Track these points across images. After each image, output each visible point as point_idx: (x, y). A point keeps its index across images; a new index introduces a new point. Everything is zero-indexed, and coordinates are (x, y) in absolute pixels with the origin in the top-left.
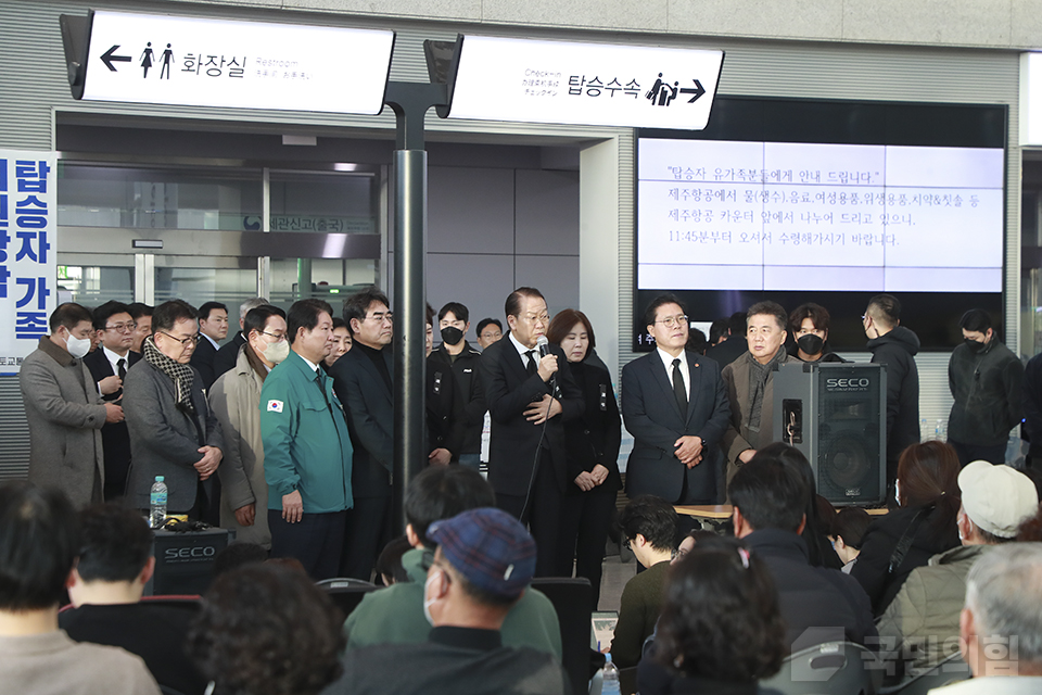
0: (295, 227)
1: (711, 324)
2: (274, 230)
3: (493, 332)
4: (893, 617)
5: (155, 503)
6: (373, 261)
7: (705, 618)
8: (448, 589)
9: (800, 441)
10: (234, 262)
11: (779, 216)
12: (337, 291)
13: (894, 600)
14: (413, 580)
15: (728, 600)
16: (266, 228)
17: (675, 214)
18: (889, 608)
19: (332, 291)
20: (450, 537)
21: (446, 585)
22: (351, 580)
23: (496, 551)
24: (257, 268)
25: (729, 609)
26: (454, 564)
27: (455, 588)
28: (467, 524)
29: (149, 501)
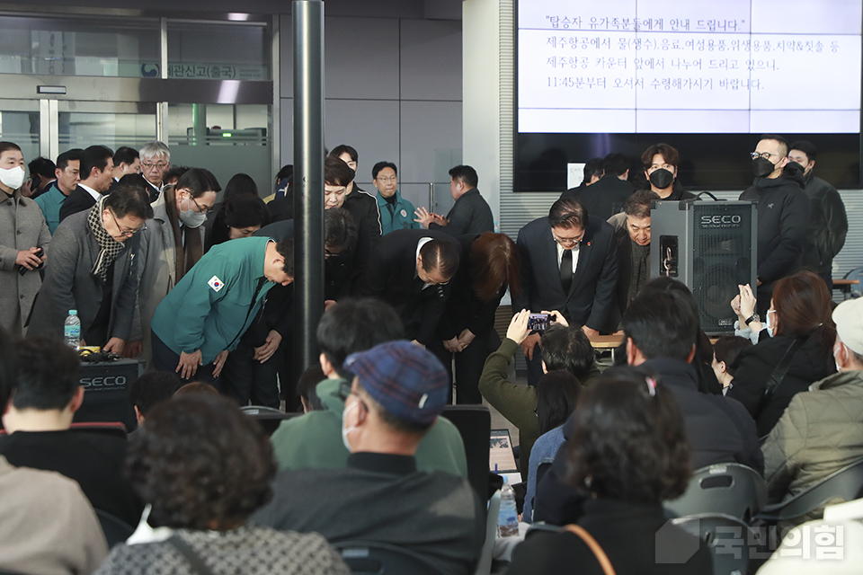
0: (190, 74)
1: (584, 165)
2: (171, 77)
3: (389, 176)
4: (777, 439)
5: (69, 335)
6: (266, 106)
7: (611, 442)
8: (365, 417)
9: (676, 275)
10: (134, 108)
11: (651, 62)
12: (229, 135)
13: (778, 424)
14: (327, 408)
15: (634, 426)
16: (165, 75)
17: (553, 61)
18: (773, 431)
19: (225, 135)
20: (366, 369)
21: (363, 413)
22: (262, 407)
23: (410, 381)
24: (156, 113)
25: (634, 435)
26: (371, 393)
27: (372, 416)
28: (382, 355)
29: (64, 334)
